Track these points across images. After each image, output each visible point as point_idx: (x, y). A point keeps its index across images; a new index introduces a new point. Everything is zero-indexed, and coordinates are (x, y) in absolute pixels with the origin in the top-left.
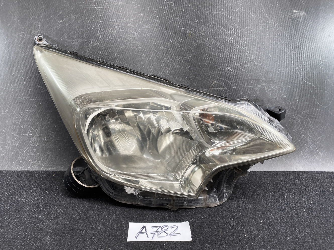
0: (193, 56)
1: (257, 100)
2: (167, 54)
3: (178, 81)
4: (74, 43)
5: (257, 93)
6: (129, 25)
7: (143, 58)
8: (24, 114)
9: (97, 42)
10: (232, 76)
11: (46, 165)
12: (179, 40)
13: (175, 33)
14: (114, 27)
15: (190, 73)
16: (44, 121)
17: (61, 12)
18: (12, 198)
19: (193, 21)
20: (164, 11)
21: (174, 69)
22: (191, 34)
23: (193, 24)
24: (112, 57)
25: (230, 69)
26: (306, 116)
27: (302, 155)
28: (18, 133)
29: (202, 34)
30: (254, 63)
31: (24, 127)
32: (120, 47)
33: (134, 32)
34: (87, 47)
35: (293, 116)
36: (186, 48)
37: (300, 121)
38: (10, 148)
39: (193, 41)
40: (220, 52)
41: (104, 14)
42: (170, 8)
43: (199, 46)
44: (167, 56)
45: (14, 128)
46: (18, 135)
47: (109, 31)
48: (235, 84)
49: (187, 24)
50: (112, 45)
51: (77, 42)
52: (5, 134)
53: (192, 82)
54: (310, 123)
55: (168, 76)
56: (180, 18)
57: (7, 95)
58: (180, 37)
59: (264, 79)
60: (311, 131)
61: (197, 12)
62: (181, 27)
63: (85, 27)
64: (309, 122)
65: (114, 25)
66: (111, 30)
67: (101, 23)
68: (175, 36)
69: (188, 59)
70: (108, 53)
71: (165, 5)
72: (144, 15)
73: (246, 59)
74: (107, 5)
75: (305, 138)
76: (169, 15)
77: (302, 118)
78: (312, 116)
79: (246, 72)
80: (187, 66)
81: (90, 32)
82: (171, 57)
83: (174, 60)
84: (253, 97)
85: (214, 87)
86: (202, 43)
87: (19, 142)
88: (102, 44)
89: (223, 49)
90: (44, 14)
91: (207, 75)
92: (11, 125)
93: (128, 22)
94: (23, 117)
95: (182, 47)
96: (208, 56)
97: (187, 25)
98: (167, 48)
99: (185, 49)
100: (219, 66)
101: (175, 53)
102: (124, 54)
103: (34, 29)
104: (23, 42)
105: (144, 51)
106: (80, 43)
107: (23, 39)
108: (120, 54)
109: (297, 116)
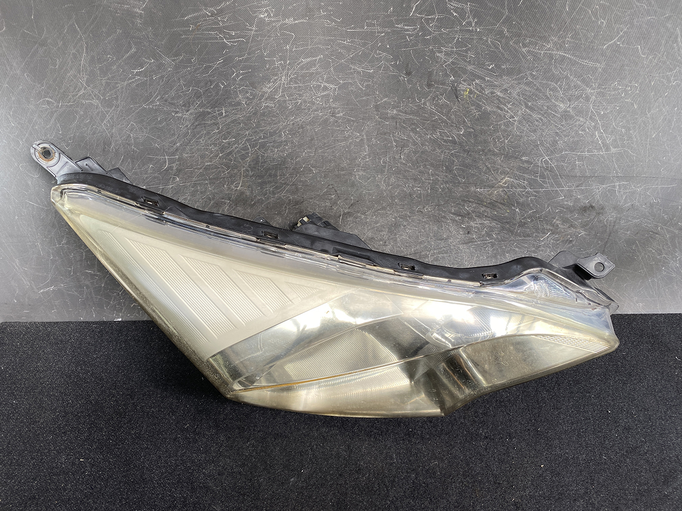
0: (468, 134)
1: (591, 208)
2: (406, 124)
3: (424, 173)
4: (180, 115)
5: (594, 198)
6: (313, 70)
7: (346, 134)
9: (236, 114)
10: (550, 171)
12: (437, 101)
13: (429, 86)
14: (276, 80)
15: (454, 161)
17: (134, 50)
19: (481, 65)
20: (407, 34)
21: (418, 152)
22: (471, 92)
23: (479, 72)
24: (275, 141)
25: (548, 160)
27: (649, 284)
29: (499, 94)
30: (608, 150)
32: (292, 120)
33: (326, 84)
34: (214, 123)
35: (657, 229)
36: (453, 117)
37: (669, 236)
38: (92, 291)
39: (472, 105)
40: (535, 131)
41: (249, 54)
42: (422, 28)
43: (485, 116)
44: (404, 127)
47: (265, 89)
48: (552, 184)
49: (465, 71)
50: (274, 119)
51: (186, 112)
53: (456, 175)
55: (401, 163)
56: (447, 54)
58: (442, 95)
59: (620, 175)
61: (497, 48)
62: (447, 75)
63: (202, 84)
65: (276, 75)
66: (267, 88)
67: (243, 74)
68: (430, 92)
69: (453, 137)
70: (264, 133)
71: (410, 22)
72: (352, 42)
73: (593, 142)
74: (256, 31)
75: (667, 259)
76: (420, 46)
79: (583, 166)
80: (448, 149)
81: (217, 93)
82: (413, 130)
83: (420, 137)
84: (584, 203)
85: (503, 187)
86: (494, 112)
88: (250, 117)
90: (87, 52)
91: (494, 167)
93: (312, 64)
95: (442, 113)
96: (503, 137)
97: (465, 74)
98: (406, 113)
99: (449, 118)
100: (524, 154)
101: (424, 124)
102: (302, 132)
103: (72, 89)
104: (53, 120)
105: (349, 120)
106: (195, 114)
107: (52, 113)
108: (294, 134)
109: (667, 229)
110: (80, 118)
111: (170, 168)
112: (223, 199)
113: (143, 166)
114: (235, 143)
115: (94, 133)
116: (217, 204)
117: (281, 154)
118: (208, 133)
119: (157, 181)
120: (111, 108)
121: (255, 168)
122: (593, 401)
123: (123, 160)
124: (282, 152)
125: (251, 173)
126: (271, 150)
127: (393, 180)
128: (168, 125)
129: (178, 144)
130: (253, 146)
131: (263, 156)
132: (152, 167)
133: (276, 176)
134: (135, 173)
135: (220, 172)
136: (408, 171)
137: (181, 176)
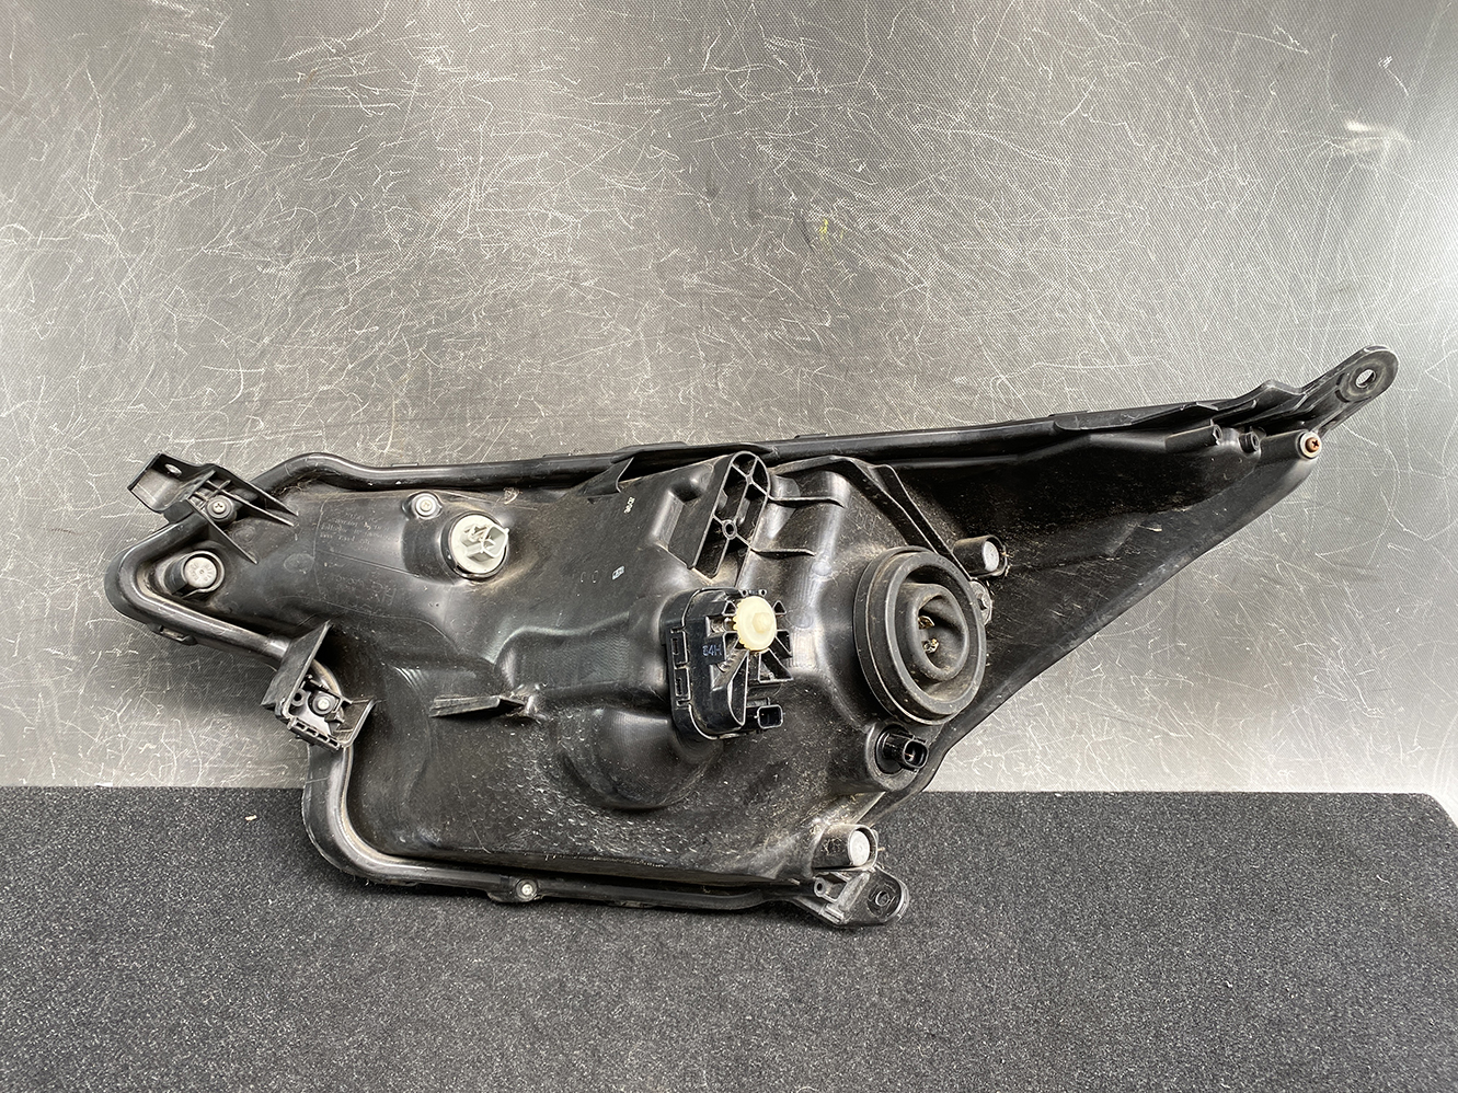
0: (839, 326)
2: (719, 306)
3: (767, 425)
4: (273, 271)
6: (529, 181)
7: (605, 329)
8: (88, 576)
9: (381, 268)
10: (1016, 411)
11: (214, 762)
12: (772, 250)
13: (753, 217)
14: (458, 195)
15: (821, 394)
17: (191, 126)
19: (841, 167)
20: (702, 109)
21: (750, 372)
22: (832, 227)
23: (840, 181)
24: (458, 333)
25: (1007, 382)
26: (1333, 570)
27: (1294, 720)
28: (74, 649)
29: (884, 227)
30: (1122, 359)
31: (95, 624)
32: (492, 287)
33: (557, 214)
34: (338, 289)
35: (1274, 570)
36: (806, 286)
37: (1305, 590)
38: (56, 705)
39: (838, 258)
41: (406, 136)
42: (728, 95)
43: (866, 280)
44: (717, 315)
45: (54, 631)
46: (76, 654)
47: (436, 213)
49: (814, 180)
50: (455, 281)
51: (285, 264)
52: (23, 653)
54: (1347, 598)
55: (721, 400)
56: (777, 146)
58: (780, 237)
60: (1347, 631)
61: (865, 127)
62: (782, 192)
63: (317, 200)
64: (1345, 592)
65: (459, 184)
66: (442, 211)
67: (393, 179)
68: (756, 231)
69: (812, 335)
70: (438, 314)
71: (705, 82)
72: (602, 127)
73: (1087, 340)
74: (419, 90)
75: (1317, 654)
76: (727, 132)
77: (1317, 576)
78: (1363, 572)
79: (1081, 396)
80: (807, 365)
81: (345, 220)
82: (735, 320)
83: (749, 336)
86: (882, 270)
87: (88, 683)
88: (408, 274)
89: (981, 297)
90: (103, 131)
91: (902, 405)
92: (39, 620)
93: (528, 168)
94: (85, 586)
95: (785, 279)
96: (909, 329)
97: (815, 186)
98: (716, 281)
99: (800, 290)
100: (956, 371)
101: (753, 306)
102: (515, 317)
103: (66, 207)
104: (22, 269)
105: (607, 297)
106: (303, 269)
107: (22, 257)
108: (497, 318)
109: (1294, 570)
110: (75, 272)
111: (248, 396)
113: (193, 389)
114: (380, 335)
115: (99, 309)
117: (472, 364)
118: (326, 313)
119: (217, 428)
120: (139, 253)
121: (419, 398)
122: (1189, 962)
123: (154, 371)
124: (474, 360)
125: (411, 413)
126: (453, 353)
128: (247, 293)
129: (266, 340)
130: (416, 345)
131: (435, 370)
132: (211, 394)
133: (463, 419)
134: (176, 406)
135: (347, 409)
136: (736, 420)
137: (268, 417)
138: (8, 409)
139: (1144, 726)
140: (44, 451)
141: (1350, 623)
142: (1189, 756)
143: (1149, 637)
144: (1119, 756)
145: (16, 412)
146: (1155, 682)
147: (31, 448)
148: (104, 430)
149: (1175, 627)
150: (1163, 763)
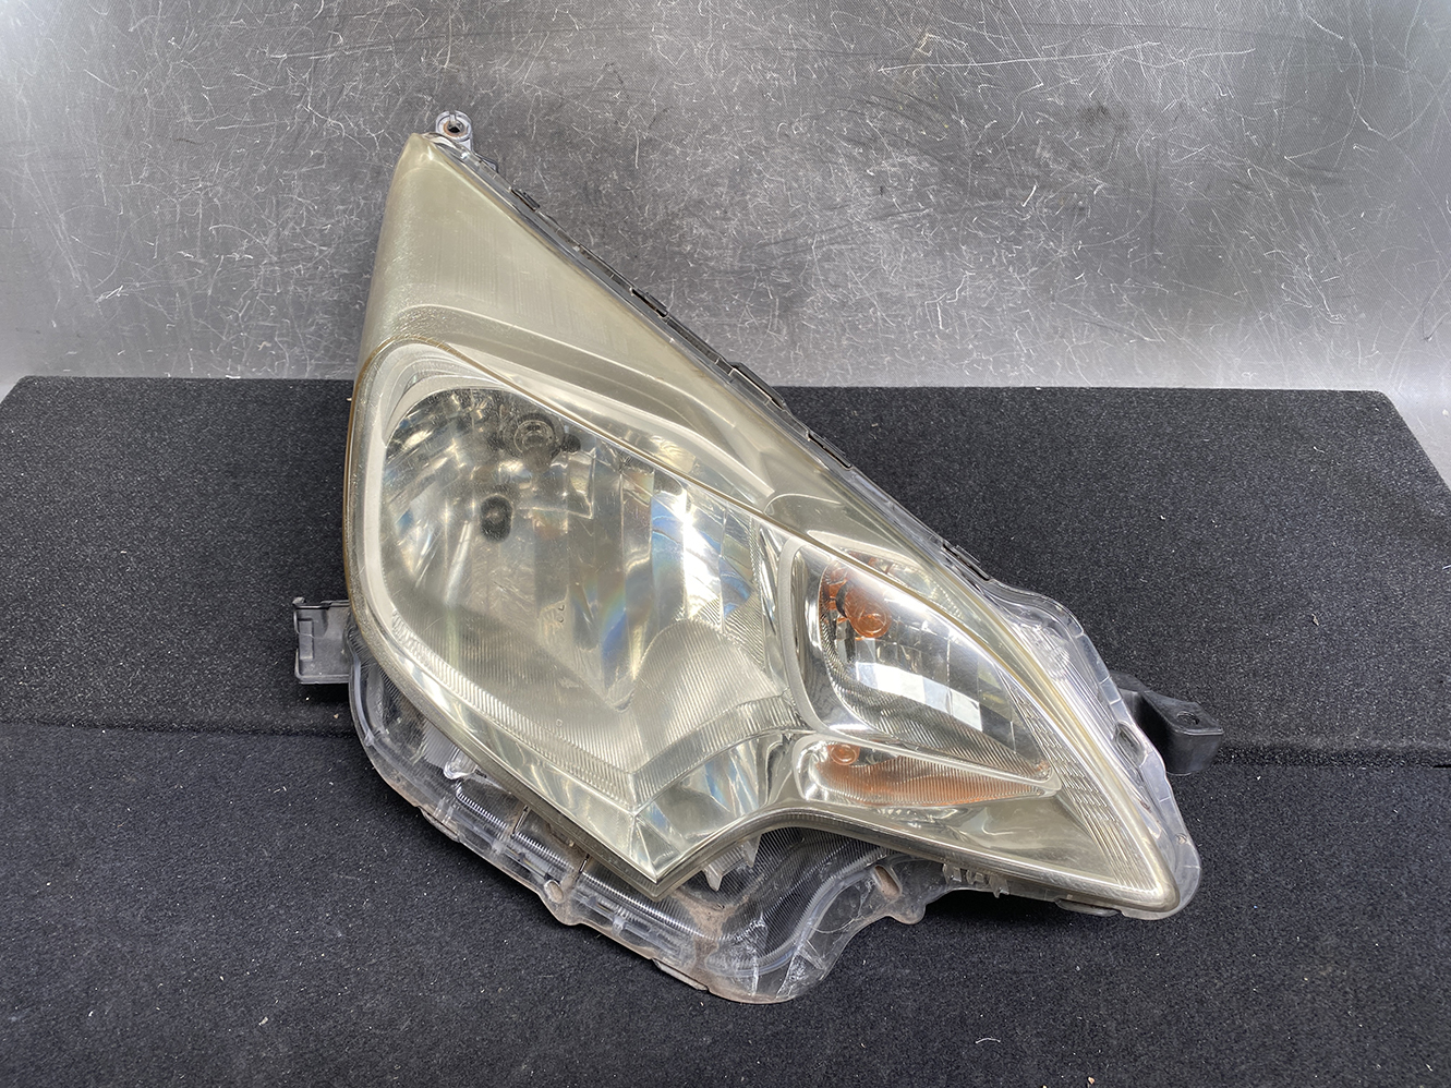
1: (1101, 114)
3: (780, 33)
5: (1102, 85)
8: (208, 184)
10: (1003, 12)
11: (318, 359)
16: (285, 209)
18: (236, 486)
26: (1301, 174)
27: (1260, 326)
28: (202, 251)
31: (217, 230)
35: (1246, 175)
37: (1275, 195)
38: (191, 304)
45: (184, 235)
46: (204, 258)
48: (1014, 47)
52: (161, 256)
53: (836, 35)
54: (1314, 202)
55: (736, 11)
57: (131, 114)
59: (1139, 21)
60: (1314, 235)
64: (1313, 197)
75: (1284, 261)
77: (1286, 180)
78: (1330, 175)
84: (1086, 100)
85: (926, 60)
87: (215, 284)
92: (172, 225)
94: (207, 193)
109: (1265, 175)
111: (328, 11)
112: (420, 91)
113: (282, 6)
116: (410, 104)
119: (306, 43)
121: (471, 12)
122: (1132, 503)
125: (465, 28)
127: (725, 54)
132: (298, 9)
133: (509, 34)
134: (270, 22)
135: (411, 24)
136: (751, 30)
137: (347, 33)
138: (134, 24)
139: (1121, 331)
140: (166, 65)
141: (1317, 229)
142: (1160, 359)
143: (1128, 247)
144: (1097, 359)
145: (141, 27)
146: (1133, 290)
147: (155, 61)
148: (212, 45)
149: (1152, 236)
150: (1137, 365)
